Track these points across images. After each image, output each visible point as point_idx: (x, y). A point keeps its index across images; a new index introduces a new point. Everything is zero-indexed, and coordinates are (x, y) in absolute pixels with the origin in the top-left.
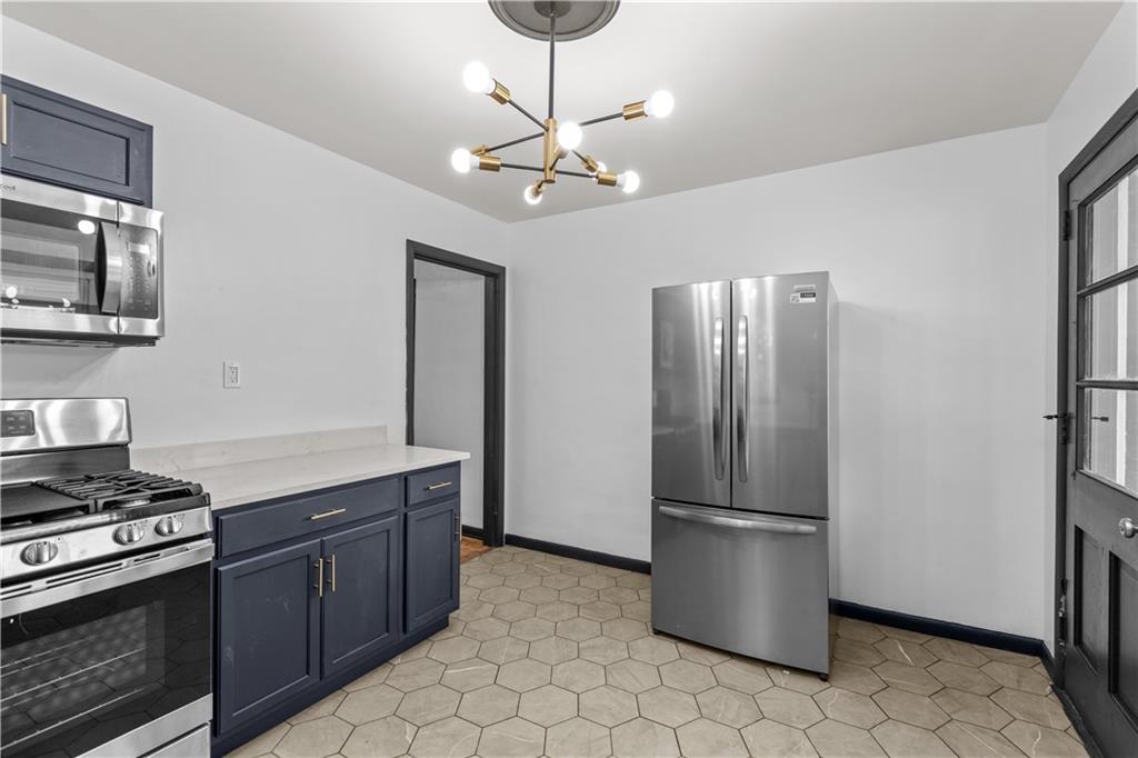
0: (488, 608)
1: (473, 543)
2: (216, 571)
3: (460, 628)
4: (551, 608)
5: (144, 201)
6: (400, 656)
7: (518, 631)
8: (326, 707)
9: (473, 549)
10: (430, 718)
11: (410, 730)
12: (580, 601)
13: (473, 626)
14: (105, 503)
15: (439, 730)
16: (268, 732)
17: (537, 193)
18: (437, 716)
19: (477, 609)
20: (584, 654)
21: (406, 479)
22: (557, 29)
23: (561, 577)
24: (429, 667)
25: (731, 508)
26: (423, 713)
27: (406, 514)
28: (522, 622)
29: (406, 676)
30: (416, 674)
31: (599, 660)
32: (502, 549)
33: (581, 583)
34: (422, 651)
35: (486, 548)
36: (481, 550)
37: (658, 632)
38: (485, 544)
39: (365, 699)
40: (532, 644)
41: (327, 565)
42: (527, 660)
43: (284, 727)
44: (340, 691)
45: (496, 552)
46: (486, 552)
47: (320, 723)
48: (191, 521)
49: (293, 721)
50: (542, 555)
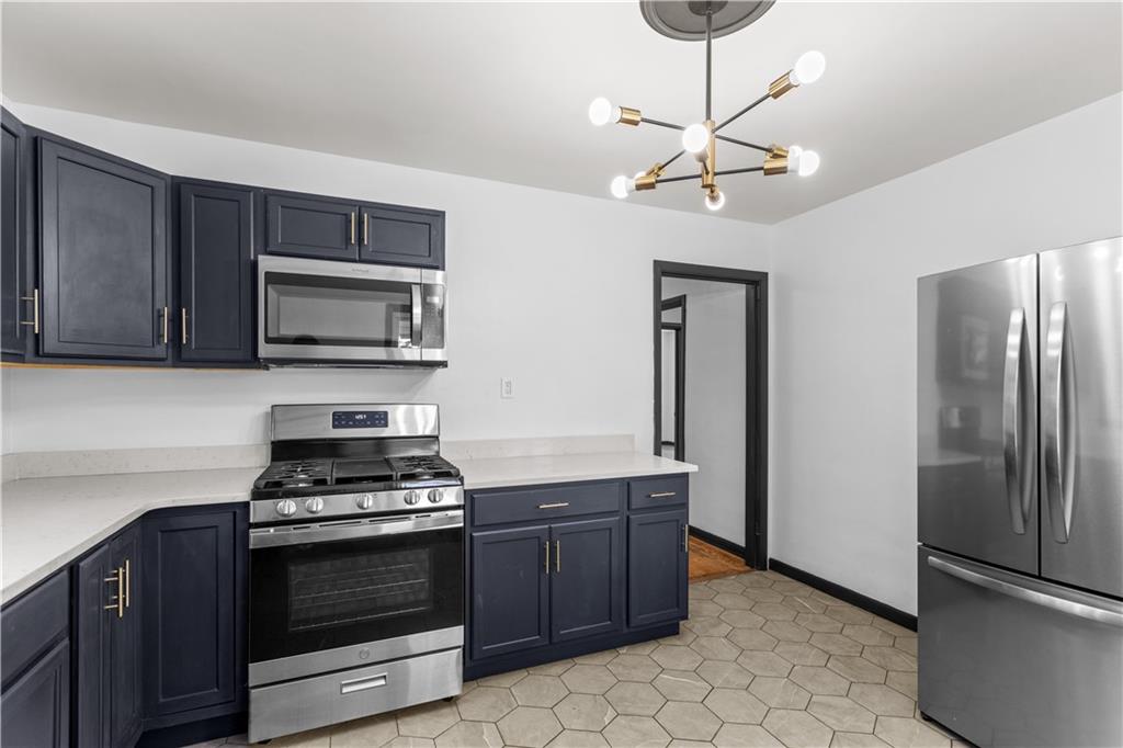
0: (724, 629)
1: (734, 561)
2: (471, 537)
3: (690, 639)
4: (796, 647)
5: (439, 265)
6: (626, 648)
7: (747, 660)
8: (556, 668)
9: (733, 567)
10: (631, 710)
11: (610, 713)
12: (832, 649)
13: (703, 641)
14: (402, 476)
15: (633, 724)
16: (512, 673)
17: (714, 199)
18: (637, 711)
19: (714, 626)
20: (814, 709)
21: (628, 484)
22: (713, 27)
23: (822, 618)
24: (647, 665)
25: (1039, 577)
26: (627, 704)
27: (628, 517)
28: (755, 653)
29: (624, 666)
30: (635, 668)
31: (831, 722)
32: (764, 573)
33: (845, 632)
34: (645, 650)
35: (748, 568)
36: (741, 569)
37: (927, 719)
38: (747, 564)
39: (586, 674)
40: (757, 679)
41: (553, 548)
42: (744, 693)
43: (523, 673)
44: (570, 660)
45: (756, 575)
46: (745, 572)
47: (548, 680)
48: (450, 496)
49: (531, 670)
50: (810, 589)
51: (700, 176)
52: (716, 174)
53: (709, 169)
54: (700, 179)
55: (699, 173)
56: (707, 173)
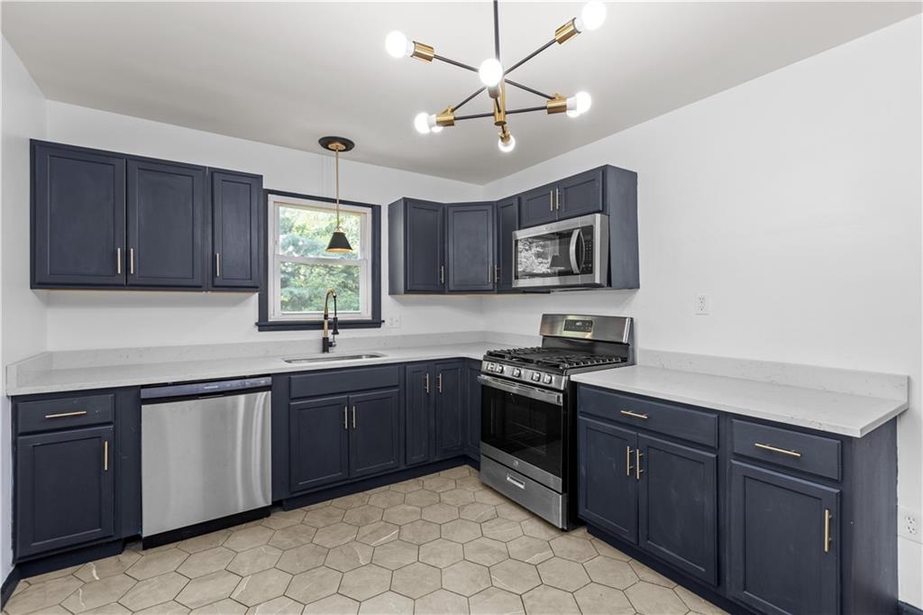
43: (625, 558)
51: (493, 115)
52: (507, 113)
53: (501, 108)
54: (492, 117)
55: (492, 111)
56: (499, 111)
